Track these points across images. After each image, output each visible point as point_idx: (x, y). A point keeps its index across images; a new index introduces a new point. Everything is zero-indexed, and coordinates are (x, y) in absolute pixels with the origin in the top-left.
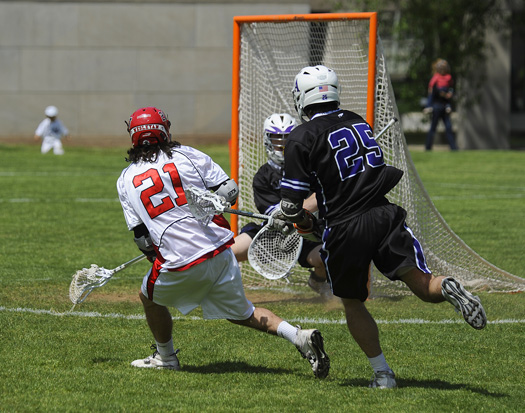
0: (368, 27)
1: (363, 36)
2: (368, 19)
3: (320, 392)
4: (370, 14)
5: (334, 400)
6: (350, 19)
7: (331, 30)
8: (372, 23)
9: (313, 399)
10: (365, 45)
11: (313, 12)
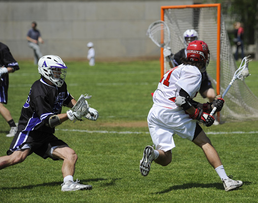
0: (217, 10)
1: (215, 14)
2: (217, 7)
3: (200, 163)
4: (218, 5)
5: (205, 166)
6: (209, 7)
7: (202, 13)
8: (219, 9)
9: (197, 166)
10: (216, 18)
11: (195, 4)
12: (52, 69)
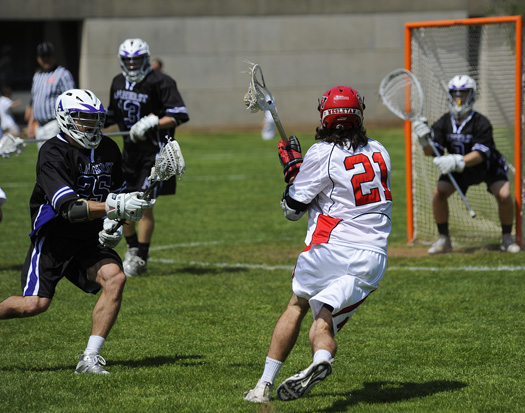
0: (515, 28)
1: (511, 36)
2: (514, 22)
3: (483, 326)
4: (517, 18)
5: (494, 332)
6: (500, 23)
7: (486, 34)
8: (518, 26)
9: (477, 332)
10: (513, 44)
11: (471, 17)
12: (73, 115)
